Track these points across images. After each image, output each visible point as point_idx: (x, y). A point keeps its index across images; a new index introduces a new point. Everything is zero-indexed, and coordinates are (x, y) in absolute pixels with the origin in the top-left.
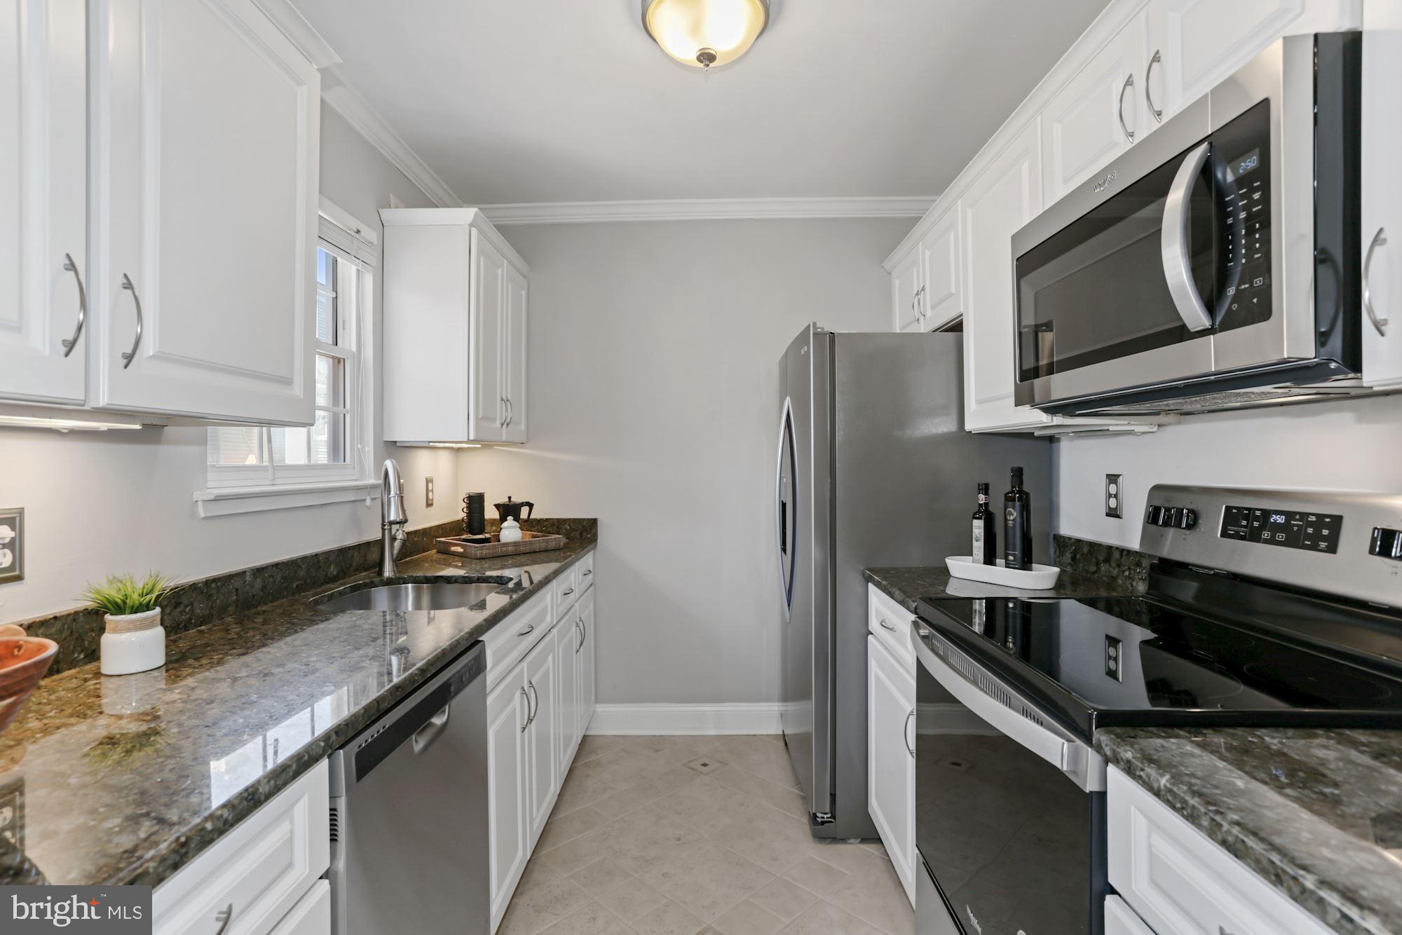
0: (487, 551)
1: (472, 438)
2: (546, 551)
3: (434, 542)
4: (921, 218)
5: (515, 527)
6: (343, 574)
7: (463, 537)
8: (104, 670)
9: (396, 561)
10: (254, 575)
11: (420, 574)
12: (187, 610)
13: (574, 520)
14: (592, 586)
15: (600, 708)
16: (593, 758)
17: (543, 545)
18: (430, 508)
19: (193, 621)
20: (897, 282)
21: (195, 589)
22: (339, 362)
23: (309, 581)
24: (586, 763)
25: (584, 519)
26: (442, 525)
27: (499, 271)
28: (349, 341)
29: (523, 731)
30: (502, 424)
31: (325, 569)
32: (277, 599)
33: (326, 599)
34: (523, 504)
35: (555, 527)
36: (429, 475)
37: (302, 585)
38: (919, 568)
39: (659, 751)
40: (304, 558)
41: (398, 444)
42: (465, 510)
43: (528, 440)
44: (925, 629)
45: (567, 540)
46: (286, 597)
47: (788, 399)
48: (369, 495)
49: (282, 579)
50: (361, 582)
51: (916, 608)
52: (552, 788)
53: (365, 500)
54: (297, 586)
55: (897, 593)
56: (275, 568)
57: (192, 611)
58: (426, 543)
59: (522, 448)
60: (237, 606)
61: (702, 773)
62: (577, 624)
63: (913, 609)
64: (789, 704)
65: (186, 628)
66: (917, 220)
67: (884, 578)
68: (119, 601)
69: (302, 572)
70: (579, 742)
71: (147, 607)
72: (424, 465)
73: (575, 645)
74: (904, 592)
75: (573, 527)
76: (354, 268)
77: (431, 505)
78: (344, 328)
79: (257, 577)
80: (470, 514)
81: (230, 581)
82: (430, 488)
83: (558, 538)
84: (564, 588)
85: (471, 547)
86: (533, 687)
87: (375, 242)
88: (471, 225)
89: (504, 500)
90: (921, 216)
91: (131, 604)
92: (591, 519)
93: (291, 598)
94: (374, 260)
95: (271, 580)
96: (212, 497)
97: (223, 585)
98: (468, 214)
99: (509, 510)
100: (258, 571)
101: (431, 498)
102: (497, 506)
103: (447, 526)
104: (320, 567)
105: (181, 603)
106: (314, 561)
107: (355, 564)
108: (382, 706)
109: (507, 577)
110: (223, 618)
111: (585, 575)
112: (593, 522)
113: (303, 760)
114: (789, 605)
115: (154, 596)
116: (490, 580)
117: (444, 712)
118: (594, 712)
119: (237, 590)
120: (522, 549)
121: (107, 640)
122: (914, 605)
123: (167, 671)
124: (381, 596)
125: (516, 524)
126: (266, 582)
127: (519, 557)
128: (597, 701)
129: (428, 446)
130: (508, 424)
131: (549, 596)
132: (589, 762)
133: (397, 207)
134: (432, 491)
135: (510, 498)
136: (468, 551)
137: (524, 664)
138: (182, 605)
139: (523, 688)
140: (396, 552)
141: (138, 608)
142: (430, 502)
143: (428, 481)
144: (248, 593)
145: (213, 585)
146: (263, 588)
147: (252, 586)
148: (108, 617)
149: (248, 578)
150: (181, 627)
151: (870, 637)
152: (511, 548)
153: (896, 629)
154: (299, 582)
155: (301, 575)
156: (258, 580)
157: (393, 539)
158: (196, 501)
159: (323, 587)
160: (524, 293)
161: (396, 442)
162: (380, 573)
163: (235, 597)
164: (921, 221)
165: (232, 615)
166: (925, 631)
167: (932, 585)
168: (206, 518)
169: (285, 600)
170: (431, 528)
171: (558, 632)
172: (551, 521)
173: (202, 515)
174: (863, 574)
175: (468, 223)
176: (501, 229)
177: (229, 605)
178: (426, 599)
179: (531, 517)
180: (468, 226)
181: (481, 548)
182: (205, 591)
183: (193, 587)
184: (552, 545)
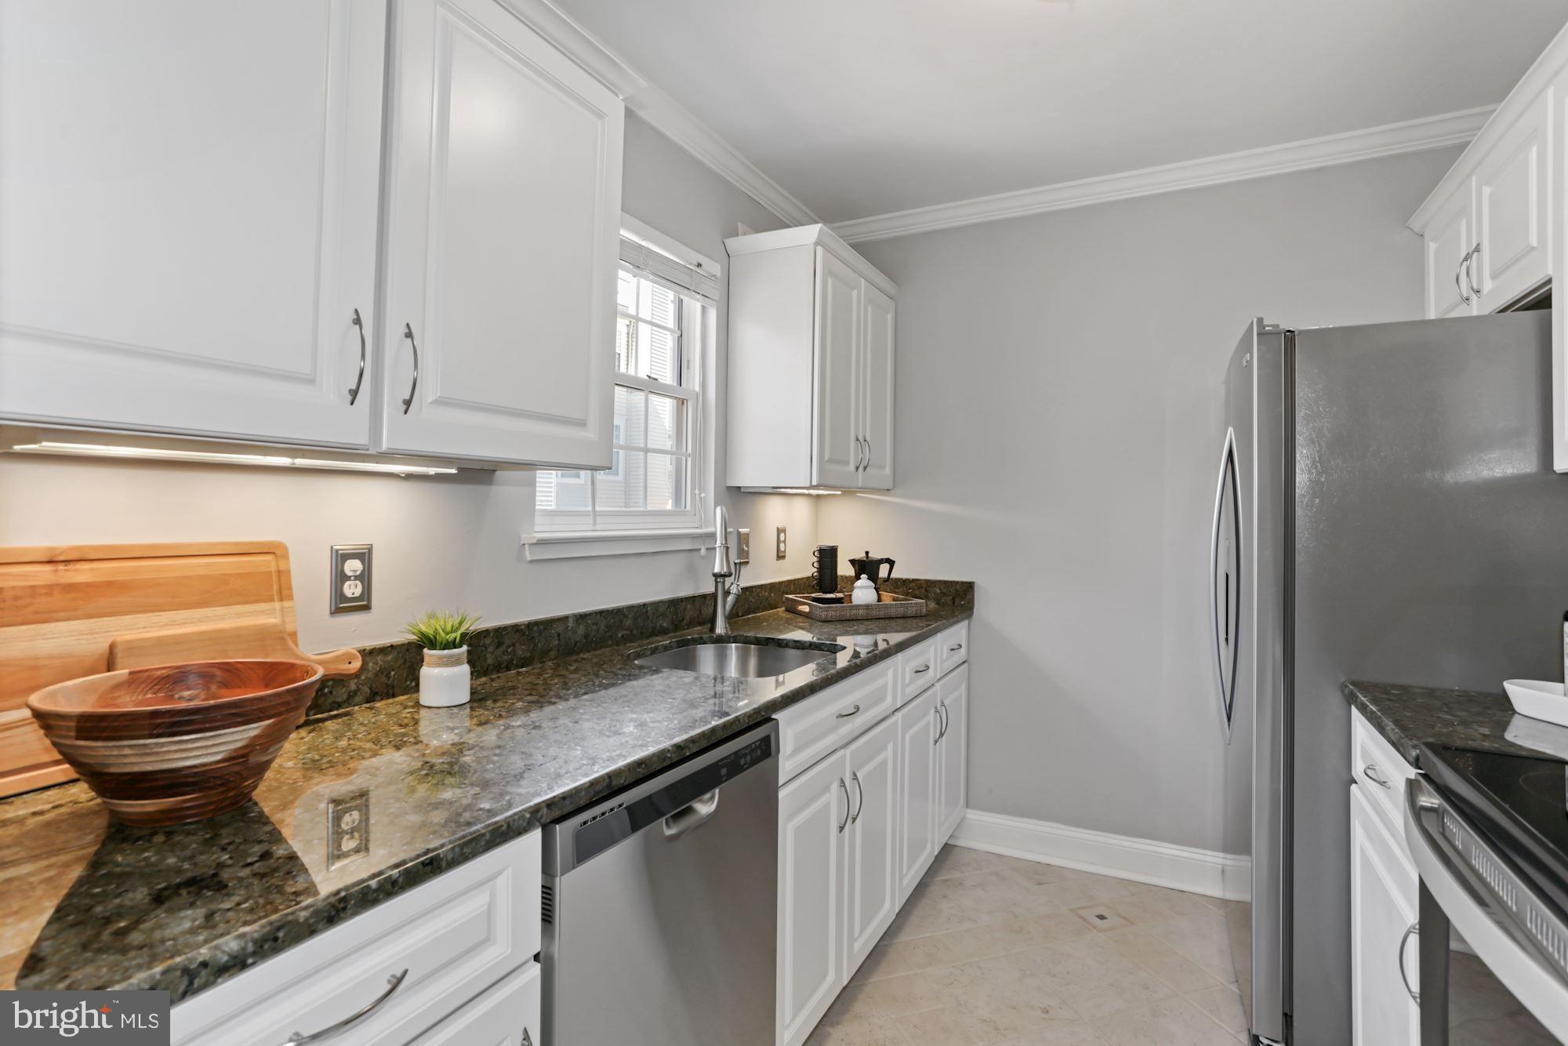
0: (834, 613)
1: (814, 483)
2: (904, 617)
3: (784, 599)
4: (1470, 142)
5: (867, 587)
6: (677, 626)
7: (813, 595)
8: (422, 702)
9: (731, 617)
10: (577, 621)
11: (751, 634)
12: (510, 650)
13: (945, 582)
14: (966, 665)
15: (972, 815)
16: (956, 875)
17: (901, 611)
18: (781, 561)
19: (514, 662)
20: (1432, 247)
21: (517, 631)
22: (683, 403)
23: (635, 632)
24: (946, 881)
25: (958, 582)
26: (795, 580)
27: (855, 293)
28: (693, 382)
29: (841, 831)
30: (857, 468)
31: (654, 621)
32: (600, 648)
33: (649, 652)
34: (882, 561)
35: (923, 590)
36: (780, 526)
37: (626, 634)
38: (1452, 691)
39: (1041, 884)
40: (631, 608)
41: (742, 490)
42: (815, 565)
43: (894, 487)
44: (1430, 795)
45: (936, 606)
46: (610, 646)
47: (1230, 430)
48: (704, 544)
49: (607, 627)
50: (689, 637)
51: (1417, 759)
52: (887, 905)
53: (700, 549)
54: (623, 636)
55: (1390, 726)
56: (599, 615)
57: (514, 651)
58: (775, 600)
59: (886, 496)
60: (558, 650)
61: (1094, 928)
62: (936, 708)
63: (1411, 760)
64: (1229, 856)
65: (508, 669)
66: (1463, 146)
67: (1374, 701)
68: (431, 636)
69: (629, 621)
70: (936, 853)
71: (453, 645)
72: (774, 513)
73: (933, 734)
74: (1403, 728)
75: (945, 591)
76: (698, 306)
77: (783, 557)
78: (688, 368)
79: (580, 624)
80: (820, 569)
81: (552, 626)
82: (782, 539)
83: (920, 603)
84: (917, 663)
85: (816, 606)
86: (857, 779)
87: (719, 275)
88: (816, 244)
89: (861, 555)
90: (1468, 139)
91: (440, 640)
92: (966, 583)
93: (615, 647)
94: (716, 293)
95: (594, 627)
96: (535, 541)
97: (545, 629)
98: (811, 232)
99: (866, 567)
100: (581, 618)
101: (783, 549)
102: (853, 562)
103: (800, 582)
104: (648, 618)
105: (503, 643)
106: (640, 612)
107: (688, 617)
108: (615, 782)
109: (841, 646)
110: (544, 662)
111: (952, 650)
112: (969, 587)
113: (500, 831)
114: (1229, 719)
115: (458, 635)
116: (823, 647)
117: (712, 798)
118: (964, 818)
119: (559, 635)
120: (875, 613)
121: (426, 672)
122: (1414, 753)
123: (472, 709)
124: (706, 654)
125: (872, 584)
126: (590, 629)
127: (869, 623)
128: (968, 805)
129: (775, 492)
130: (865, 468)
131: (890, 673)
132: (950, 879)
133: (745, 234)
134: (785, 542)
135: (867, 553)
136: (813, 611)
137: (848, 751)
138: (505, 645)
139: (842, 781)
140: (728, 607)
141: (446, 644)
142: (781, 554)
143: (779, 531)
144: (569, 638)
145: (535, 628)
146: (586, 636)
147: (576, 632)
148: (426, 651)
149: (571, 624)
150: (502, 666)
151: (1354, 785)
152: (861, 612)
153: (1390, 783)
154: (625, 632)
155: (627, 624)
156: (581, 627)
157: (727, 593)
158: (524, 544)
159: (651, 639)
160: (890, 317)
161: (740, 487)
162: (712, 629)
163: (557, 642)
164: (1469, 147)
165: (553, 660)
166: (1430, 799)
167: (1465, 723)
168: (532, 562)
169: (609, 649)
170: (781, 583)
171: (903, 717)
172: (919, 582)
173: (529, 558)
174: (1343, 687)
175: (813, 241)
176: (858, 247)
177: (550, 650)
178: (753, 663)
179: (893, 576)
180: (812, 245)
181: (827, 610)
182: (527, 633)
183: (516, 628)
184: (911, 611)
